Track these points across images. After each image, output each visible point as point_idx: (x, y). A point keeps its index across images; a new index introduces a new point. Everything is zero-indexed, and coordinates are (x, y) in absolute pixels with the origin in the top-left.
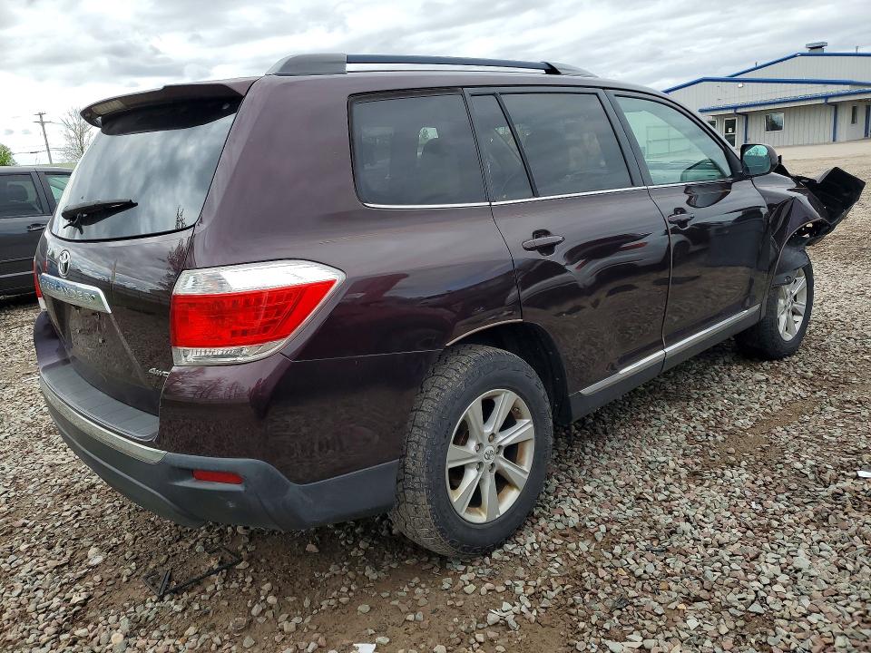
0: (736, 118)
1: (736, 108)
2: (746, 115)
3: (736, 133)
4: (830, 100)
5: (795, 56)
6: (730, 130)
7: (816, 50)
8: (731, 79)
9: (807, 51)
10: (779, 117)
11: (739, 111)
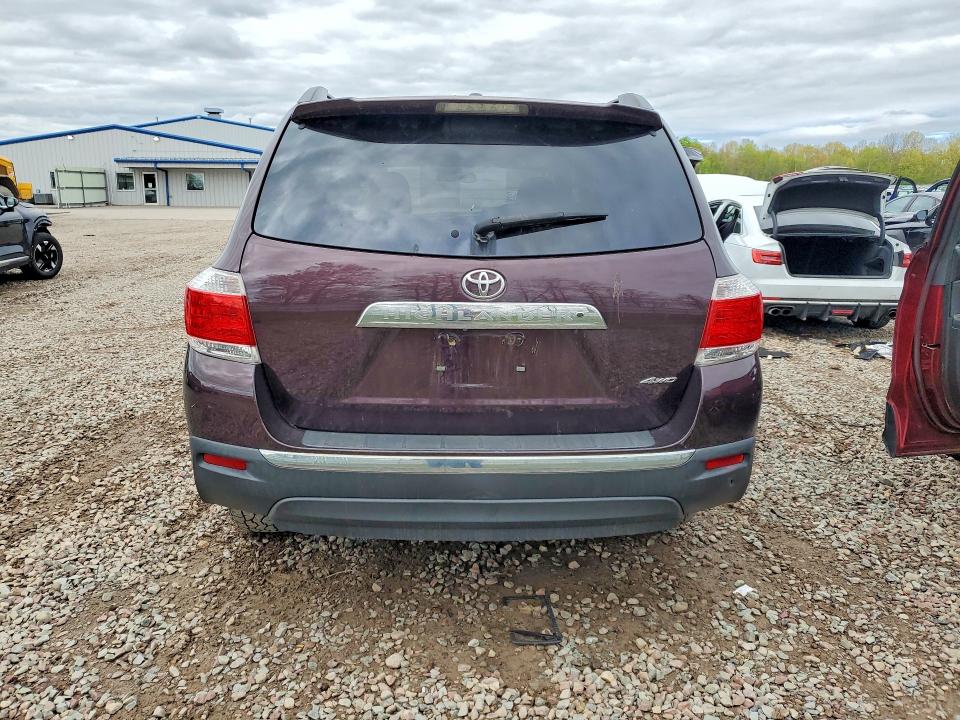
0: (155, 173)
1: (156, 162)
2: (166, 171)
3: (157, 189)
4: (246, 167)
5: (195, 118)
6: (150, 185)
7: (214, 115)
8: (138, 130)
9: (206, 115)
10: (200, 177)
11: (160, 166)
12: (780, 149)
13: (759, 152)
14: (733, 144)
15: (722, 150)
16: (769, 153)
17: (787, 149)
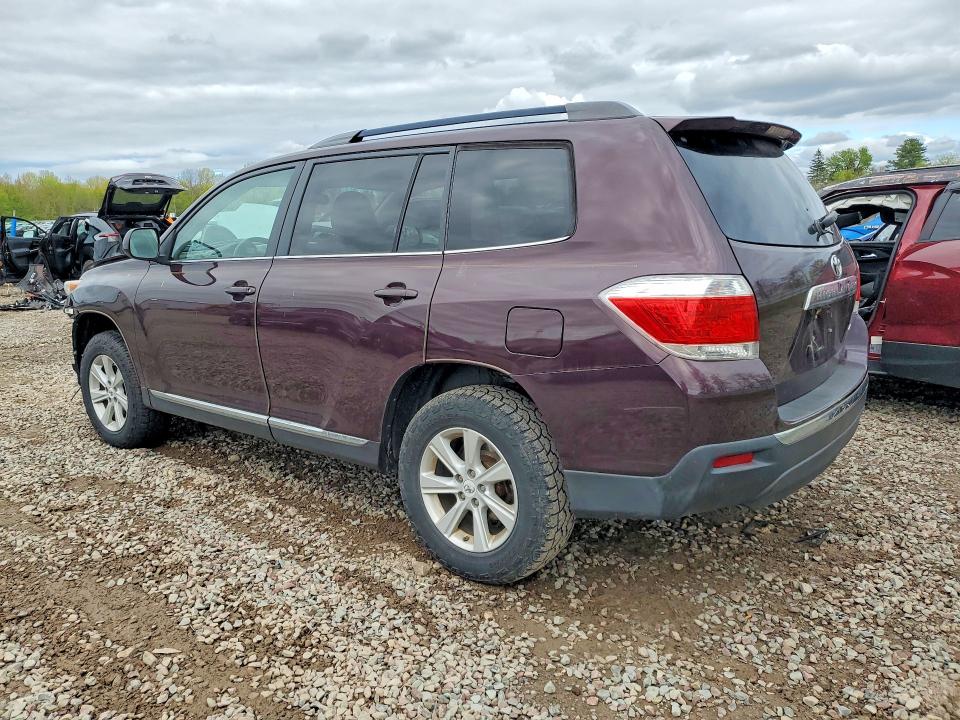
12: (83, 182)
13: (61, 185)
14: (29, 175)
15: (18, 181)
16: (74, 186)
17: (90, 182)
